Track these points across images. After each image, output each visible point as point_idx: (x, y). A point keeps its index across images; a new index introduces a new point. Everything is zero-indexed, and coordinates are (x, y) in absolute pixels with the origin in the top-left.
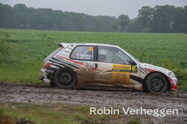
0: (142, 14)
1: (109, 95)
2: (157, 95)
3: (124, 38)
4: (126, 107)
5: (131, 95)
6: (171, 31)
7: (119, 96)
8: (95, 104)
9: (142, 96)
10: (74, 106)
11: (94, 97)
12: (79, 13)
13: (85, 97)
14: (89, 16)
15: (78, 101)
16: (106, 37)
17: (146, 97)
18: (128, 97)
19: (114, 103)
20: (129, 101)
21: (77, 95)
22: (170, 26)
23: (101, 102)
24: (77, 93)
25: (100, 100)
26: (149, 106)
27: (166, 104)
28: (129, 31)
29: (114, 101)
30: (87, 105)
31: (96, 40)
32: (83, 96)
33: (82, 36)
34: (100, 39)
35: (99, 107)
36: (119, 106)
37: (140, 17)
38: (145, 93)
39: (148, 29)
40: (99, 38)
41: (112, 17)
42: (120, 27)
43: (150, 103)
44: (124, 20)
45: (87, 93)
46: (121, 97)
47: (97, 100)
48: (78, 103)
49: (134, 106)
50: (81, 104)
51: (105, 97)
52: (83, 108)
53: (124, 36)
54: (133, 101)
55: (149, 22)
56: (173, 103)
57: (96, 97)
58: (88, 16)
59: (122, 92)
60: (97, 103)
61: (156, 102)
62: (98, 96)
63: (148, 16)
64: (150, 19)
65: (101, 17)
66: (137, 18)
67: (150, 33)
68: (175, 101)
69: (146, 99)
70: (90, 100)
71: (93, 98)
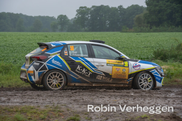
0: (80, 14)
1: (49, 95)
2: (95, 92)
3: (63, 38)
4: (66, 104)
5: (71, 93)
6: (108, 30)
7: (59, 95)
8: (35, 104)
9: (81, 94)
10: (14, 108)
11: (35, 97)
12: (17, 14)
13: (25, 97)
14: (28, 16)
15: (18, 102)
16: (46, 37)
17: (85, 93)
18: (68, 95)
19: (54, 102)
20: (69, 99)
21: (16, 97)
22: (106, 25)
23: (41, 101)
24: (16, 94)
25: (40, 100)
26: (88, 102)
27: (103, 99)
28: (68, 31)
29: (54, 100)
30: (27, 106)
31: (36, 40)
32: (23, 97)
33: (21, 36)
34: (40, 40)
35: (39, 107)
36: (59, 104)
37: (79, 17)
38: (84, 90)
39: (86, 28)
40: (39, 38)
41: (51, 17)
42: (59, 27)
43: (89, 99)
44: (63, 20)
45: (27, 94)
46: (61, 96)
47: (37, 100)
48: (18, 104)
49: (73, 103)
50: (20, 105)
51: (46, 97)
52: (23, 109)
53: (63, 36)
54: (73, 98)
55: (87, 21)
56: (110, 98)
57: (37, 97)
58: (26, 17)
59: (62, 91)
60: (37, 103)
61: (94, 99)
62: (38, 96)
63: (86, 16)
64: (88, 19)
65: (40, 17)
66: (75, 18)
67: (89, 32)
68: (111, 96)
69: (85, 95)
70: (30, 100)
71: (33, 98)
